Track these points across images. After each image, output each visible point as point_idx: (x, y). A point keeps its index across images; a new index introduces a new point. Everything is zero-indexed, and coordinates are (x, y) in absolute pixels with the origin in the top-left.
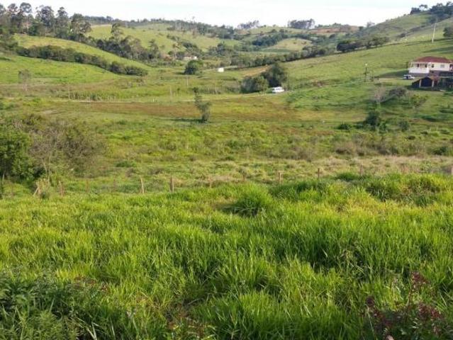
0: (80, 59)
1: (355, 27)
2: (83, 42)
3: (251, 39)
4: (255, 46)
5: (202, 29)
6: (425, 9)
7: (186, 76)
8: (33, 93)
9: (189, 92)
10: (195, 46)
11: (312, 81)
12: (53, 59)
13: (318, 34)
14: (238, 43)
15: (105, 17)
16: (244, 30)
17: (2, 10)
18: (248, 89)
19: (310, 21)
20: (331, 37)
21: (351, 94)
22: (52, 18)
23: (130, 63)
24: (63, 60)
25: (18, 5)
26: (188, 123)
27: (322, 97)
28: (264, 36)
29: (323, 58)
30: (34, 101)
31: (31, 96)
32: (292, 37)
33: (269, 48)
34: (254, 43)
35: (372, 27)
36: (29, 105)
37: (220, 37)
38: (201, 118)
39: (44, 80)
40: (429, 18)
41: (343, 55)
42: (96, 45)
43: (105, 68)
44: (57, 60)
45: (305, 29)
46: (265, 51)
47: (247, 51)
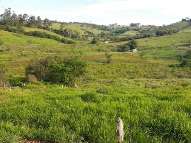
0: (49, 37)
1: (158, 26)
2: (48, 30)
3: (114, 31)
4: (116, 34)
5: (94, 26)
6: (188, 20)
7: (92, 45)
8: (33, 50)
9: (96, 51)
10: (92, 33)
11: (149, 47)
12: (38, 37)
13: (142, 29)
14: (109, 32)
15: (54, 21)
16: (111, 27)
17: (16, 16)
18: (121, 50)
19: (139, 24)
20: (148, 30)
21: (169, 53)
22: (35, 20)
23: (68, 39)
24: (42, 37)
25: (23, 15)
26: (103, 63)
27: (156, 54)
28: (119, 29)
29: (150, 38)
30: (34, 53)
31: (32, 51)
32: (131, 30)
33: (122, 34)
34: (116, 32)
35: (165, 27)
36: (32, 55)
37: (102, 30)
38: (107, 61)
39: (35, 45)
40: (189, 23)
41: (159, 37)
42: (54, 31)
43: (59, 41)
44: (39, 37)
45: (136, 27)
46: (120, 36)
47: (113, 35)
